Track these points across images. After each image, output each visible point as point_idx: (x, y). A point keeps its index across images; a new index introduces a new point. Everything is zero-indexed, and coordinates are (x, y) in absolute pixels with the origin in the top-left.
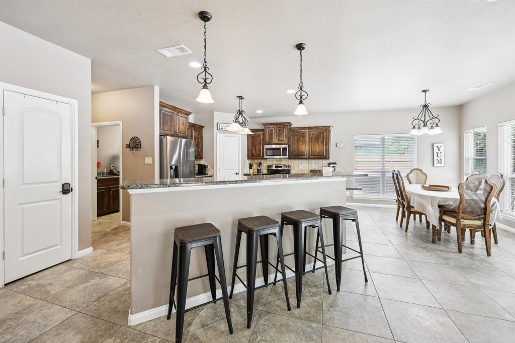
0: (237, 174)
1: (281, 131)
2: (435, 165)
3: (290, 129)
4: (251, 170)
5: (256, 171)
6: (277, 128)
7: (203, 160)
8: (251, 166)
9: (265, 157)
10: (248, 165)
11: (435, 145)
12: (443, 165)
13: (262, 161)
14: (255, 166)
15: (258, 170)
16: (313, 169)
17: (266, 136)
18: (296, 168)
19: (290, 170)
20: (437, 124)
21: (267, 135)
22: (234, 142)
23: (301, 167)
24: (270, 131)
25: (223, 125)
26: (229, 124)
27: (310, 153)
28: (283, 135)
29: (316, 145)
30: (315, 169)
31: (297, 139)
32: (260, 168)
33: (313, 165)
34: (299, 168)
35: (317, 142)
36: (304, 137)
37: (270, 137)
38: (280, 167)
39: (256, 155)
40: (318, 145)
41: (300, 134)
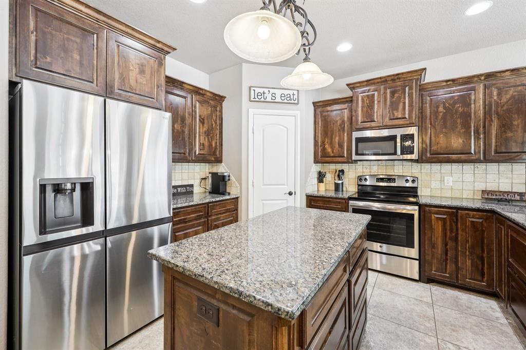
0: (290, 194)
1: (396, 95)
3: (422, 89)
4: (322, 185)
5: (333, 187)
6: (385, 89)
7: (223, 163)
8: (321, 177)
9: (354, 157)
10: (316, 176)
13: (345, 167)
14: (329, 178)
15: (337, 186)
16: (491, 187)
17: (356, 111)
18: (435, 184)
19: (416, 188)
21: (360, 109)
22: (285, 127)
23: (449, 181)
24: (368, 98)
25: (261, 90)
26: (274, 88)
27: (490, 145)
28: (404, 103)
29: (515, 123)
30: (496, 189)
31: (444, 111)
32: (340, 182)
33: (490, 177)
34: (442, 185)
35: (518, 114)
36: (470, 104)
37: (367, 111)
38: (389, 180)
39: (332, 155)
40: (520, 121)
41: (455, 96)
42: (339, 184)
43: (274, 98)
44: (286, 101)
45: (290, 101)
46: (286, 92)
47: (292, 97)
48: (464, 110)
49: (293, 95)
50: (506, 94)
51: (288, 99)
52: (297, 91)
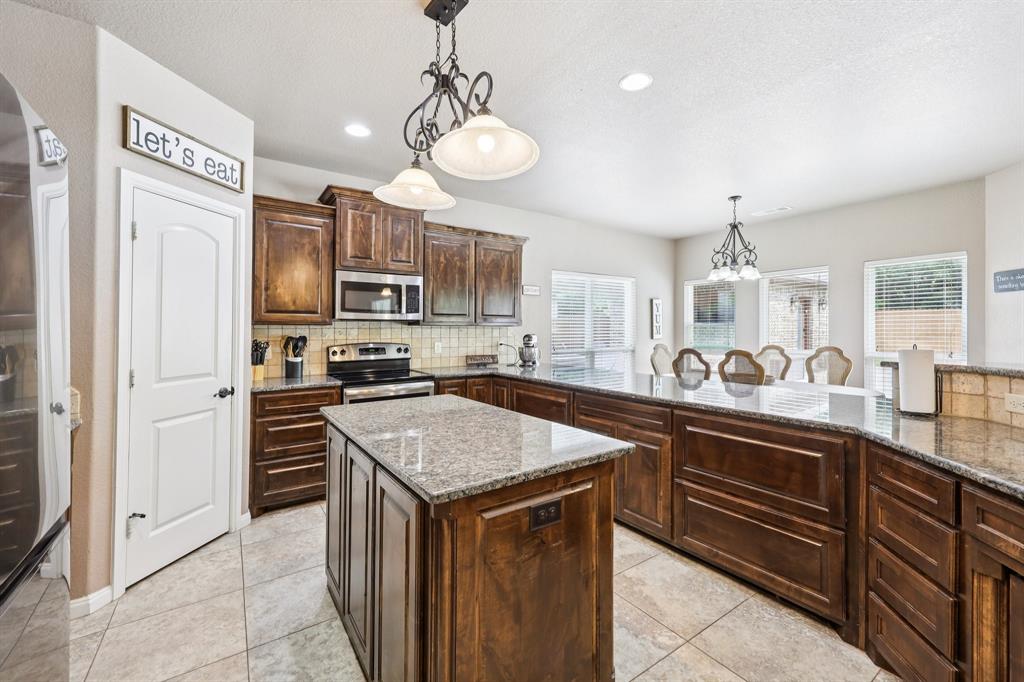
0: (223, 394)
2: (654, 337)
4: (261, 370)
5: (281, 371)
6: (386, 214)
8: (258, 355)
9: (340, 315)
11: (654, 302)
12: (661, 336)
13: (309, 331)
15: (290, 368)
17: (343, 236)
18: (426, 353)
19: (408, 359)
21: (349, 234)
22: (214, 239)
23: (438, 348)
24: (363, 219)
25: (159, 131)
26: (192, 138)
27: (479, 307)
28: (409, 242)
29: (495, 286)
31: (445, 262)
32: (299, 359)
34: (433, 352)
35: (496, 278)
36: (465, 260)
37: (361, 241)
38: (377, 350)
39: (292, 308)
40: (497, 284)
41: (454, 247)
42: (297, 363)
43: (189, 162)
44: (215, 177)
45: (224, 181)
46: (218, 158)
47: (229, 172)
49: (232, 169)
50: (489, 256)
51: (222, 175)
52: (239, 164)
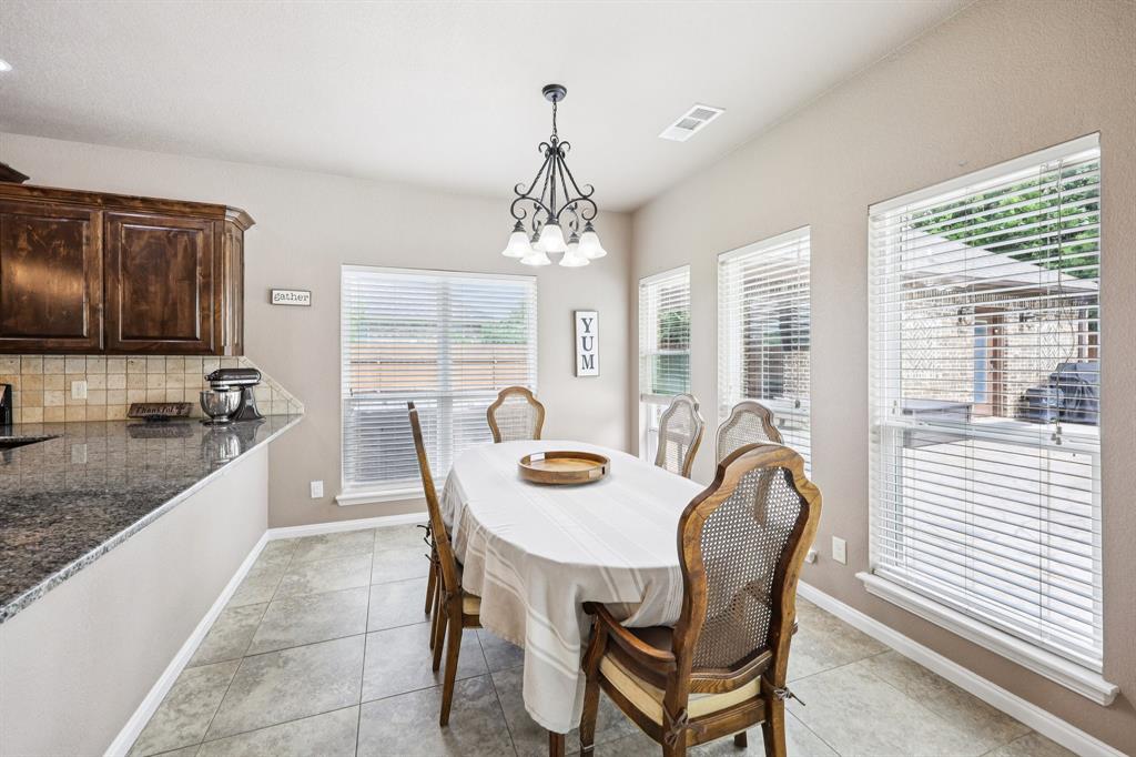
2: (579, 374)
11: (580, 315)
12: (594, 372)
16: (154, 395)
20: (589, 224)
23: (80, 390)
27: (115, 324)
29: (152, 289)
30: (162, 401)
31: (30, 248)
33: (153, 380)
34: (68, 398)
35: (157, 275)
36: (80, 244)
40: (158, 285)
41: (52, 223)
48: (68, 253)
50: (138, 238)
